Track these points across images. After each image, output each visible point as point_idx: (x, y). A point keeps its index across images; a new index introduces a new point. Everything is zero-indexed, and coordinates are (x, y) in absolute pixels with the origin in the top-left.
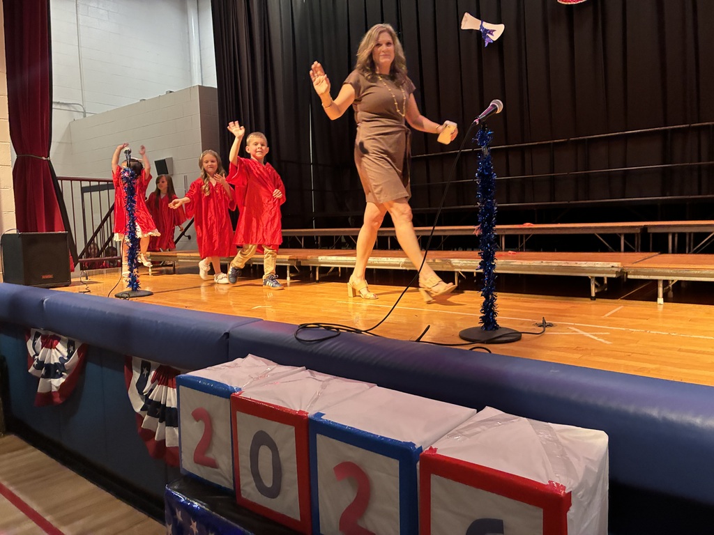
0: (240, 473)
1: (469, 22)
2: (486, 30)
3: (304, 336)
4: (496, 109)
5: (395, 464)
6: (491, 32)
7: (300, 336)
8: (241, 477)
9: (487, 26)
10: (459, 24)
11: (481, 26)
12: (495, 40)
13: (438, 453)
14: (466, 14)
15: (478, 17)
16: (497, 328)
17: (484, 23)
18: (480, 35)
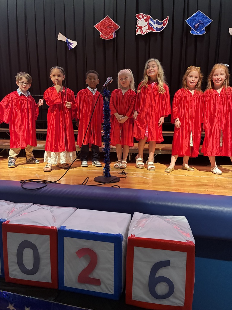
0: (9, 265)
1: (61, 37)
2: (69, 43)
3: (27, 186)
4: (110, 81)
5: (112, 245)
6: (71, 44)
7: (25, 186)
8: (9, 267)
9: (69, 41)
10: (56, 38)
11: (67, 40)
12: (73, 48)
13: (136, 237)
14: (60, 33)
15: (65, 36)
16: (110, 176)
17: (68, 39)
18: (66, 44)
